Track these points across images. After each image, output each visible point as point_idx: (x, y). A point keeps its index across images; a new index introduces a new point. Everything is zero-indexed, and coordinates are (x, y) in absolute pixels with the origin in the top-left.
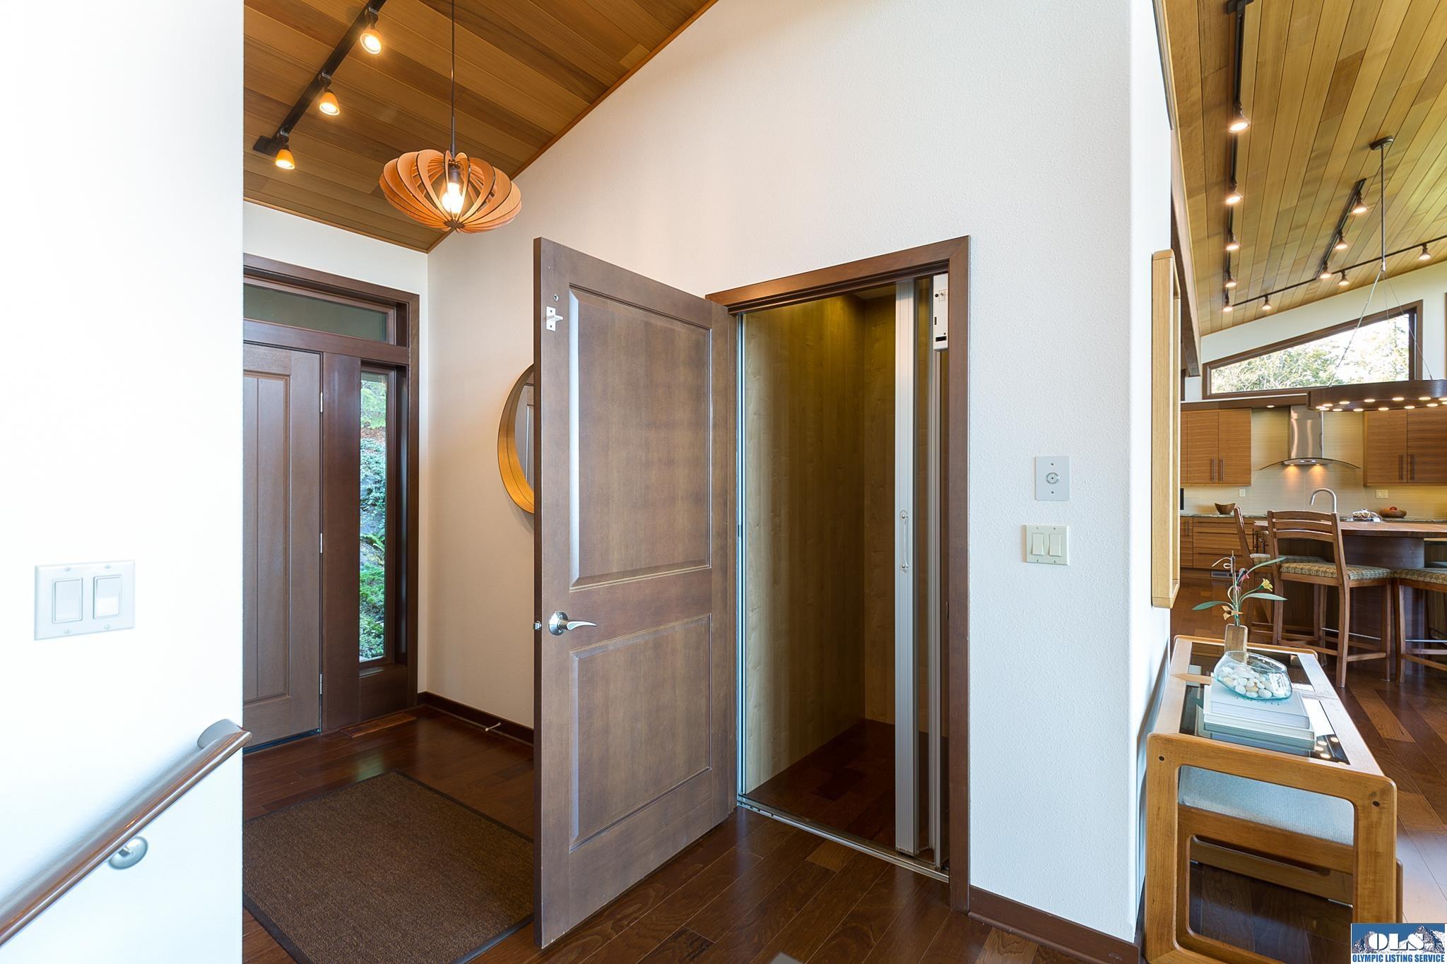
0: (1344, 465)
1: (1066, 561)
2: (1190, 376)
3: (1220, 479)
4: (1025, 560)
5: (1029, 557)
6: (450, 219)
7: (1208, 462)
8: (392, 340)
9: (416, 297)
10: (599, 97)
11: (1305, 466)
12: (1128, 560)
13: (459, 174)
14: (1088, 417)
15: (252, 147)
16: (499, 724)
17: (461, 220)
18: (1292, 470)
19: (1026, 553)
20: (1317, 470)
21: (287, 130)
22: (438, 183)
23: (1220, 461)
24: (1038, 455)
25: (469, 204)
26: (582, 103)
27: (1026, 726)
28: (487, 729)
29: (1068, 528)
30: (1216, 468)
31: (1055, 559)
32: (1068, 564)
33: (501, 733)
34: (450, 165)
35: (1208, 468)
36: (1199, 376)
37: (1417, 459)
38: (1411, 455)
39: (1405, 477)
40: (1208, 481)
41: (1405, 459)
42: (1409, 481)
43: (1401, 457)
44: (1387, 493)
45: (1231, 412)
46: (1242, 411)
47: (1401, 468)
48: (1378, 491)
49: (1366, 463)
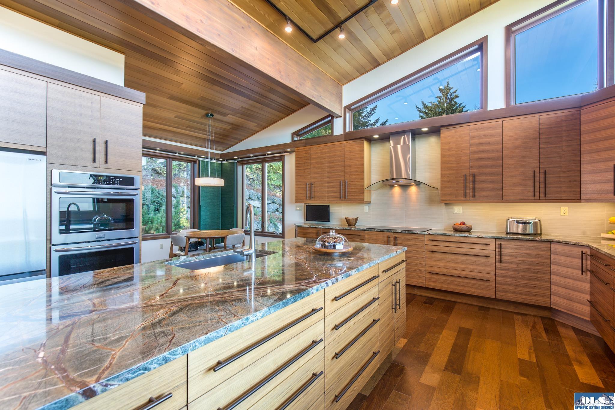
2: (336, 118)
3: (346, 197)
7: (339, 183)
11: (405, 187)
18: (397, 190)
20: (413, 189)
23: (346, 183)
30: (343, 189)
35: (339, 188)
36: (340, 117)
37: (477, 178)
38: (473, 175)
39: (468, 195)
40: (339, 199)
41: (468, 178)
42: (471, 198)
43: (465, 176)
44: (463, 209)
45: (352, 143)
46: (359, 141)
47: (465, 187)
48: (454, 207)
49: (442, 182)
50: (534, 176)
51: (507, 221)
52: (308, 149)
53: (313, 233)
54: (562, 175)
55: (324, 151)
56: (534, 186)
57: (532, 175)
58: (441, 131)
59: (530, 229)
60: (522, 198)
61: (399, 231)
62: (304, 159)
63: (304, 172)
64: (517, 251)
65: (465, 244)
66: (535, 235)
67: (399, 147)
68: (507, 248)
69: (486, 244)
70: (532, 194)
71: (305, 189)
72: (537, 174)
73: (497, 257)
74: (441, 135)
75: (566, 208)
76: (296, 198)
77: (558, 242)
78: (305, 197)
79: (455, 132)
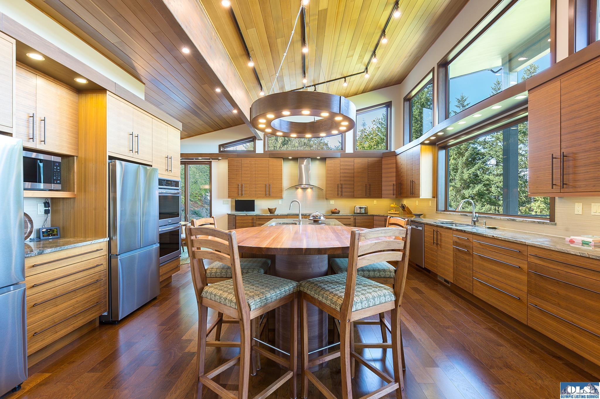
0: (319, 188)
2: (258, 140)
3: (269, 195)
7: (265, 185)
11: (304, 189)
18: (300, 191)
20: (309, 190)
23: (269, 185)
30: (267, 189)
35: (265, 189)
36: (262, 140)
37: (343, 186)
38: (341, 184)
39: (339, 194)
40: (264, 196)
41: (339, 186)
42: (341, 196)
43: (338, 185)
44: (334, 202)
45: (275, 160)
46: (279, 160)
47: (338, 190)
48: (331, 201)
49: (326, 187)
50: (366, 187)
51: (355, 207)
52: (239, 160)
53: (249, 219)
54: (376, 186)
55: (253, 162)
56: (366, 191)
57: (365, 186)
58: (327, 160)
59: (363, 211)
60: (361, 196)
61: (308, 215)
62: (236, 166)
63: (236, 176)
64: (361, 221)
65: (340, 219)
66: (365, 213)
67: (303, 166)
68: (358, 220)
69: (350, 219)
70: (365, 194)
71: (237, 188)
72: (367, 185)
73: (354, 224)
74: (326, 162)
75: (376, 201)
76: (228, 195)
77: (376, 215)
78: (237, 194)
79: (334, 161)
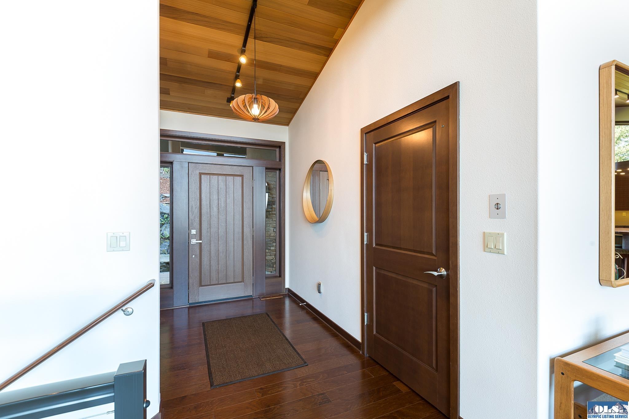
1: (504, 252)
4: (485, 251)
5: (486, 249)
6: (254, 117)
8: (278, 160)
9: (284, 143)
10: (330, 53)
12: (537, 253)
13: (257, 101)
14: (515, 171)
15: (226, 101)
16: (305, 303)
17: (258, 118)
19: (486, 247)
21: (233, 94)
22: (251, 105)
24: (491, 194)
25: (261, 112)
26: (324, 58)
27: (485, 340)
28: (300, 304)
29: (505, 234)
31: (499, 250)
32: (505, 253)
33: (306, 307)
34: (254, 98)
